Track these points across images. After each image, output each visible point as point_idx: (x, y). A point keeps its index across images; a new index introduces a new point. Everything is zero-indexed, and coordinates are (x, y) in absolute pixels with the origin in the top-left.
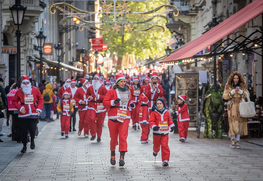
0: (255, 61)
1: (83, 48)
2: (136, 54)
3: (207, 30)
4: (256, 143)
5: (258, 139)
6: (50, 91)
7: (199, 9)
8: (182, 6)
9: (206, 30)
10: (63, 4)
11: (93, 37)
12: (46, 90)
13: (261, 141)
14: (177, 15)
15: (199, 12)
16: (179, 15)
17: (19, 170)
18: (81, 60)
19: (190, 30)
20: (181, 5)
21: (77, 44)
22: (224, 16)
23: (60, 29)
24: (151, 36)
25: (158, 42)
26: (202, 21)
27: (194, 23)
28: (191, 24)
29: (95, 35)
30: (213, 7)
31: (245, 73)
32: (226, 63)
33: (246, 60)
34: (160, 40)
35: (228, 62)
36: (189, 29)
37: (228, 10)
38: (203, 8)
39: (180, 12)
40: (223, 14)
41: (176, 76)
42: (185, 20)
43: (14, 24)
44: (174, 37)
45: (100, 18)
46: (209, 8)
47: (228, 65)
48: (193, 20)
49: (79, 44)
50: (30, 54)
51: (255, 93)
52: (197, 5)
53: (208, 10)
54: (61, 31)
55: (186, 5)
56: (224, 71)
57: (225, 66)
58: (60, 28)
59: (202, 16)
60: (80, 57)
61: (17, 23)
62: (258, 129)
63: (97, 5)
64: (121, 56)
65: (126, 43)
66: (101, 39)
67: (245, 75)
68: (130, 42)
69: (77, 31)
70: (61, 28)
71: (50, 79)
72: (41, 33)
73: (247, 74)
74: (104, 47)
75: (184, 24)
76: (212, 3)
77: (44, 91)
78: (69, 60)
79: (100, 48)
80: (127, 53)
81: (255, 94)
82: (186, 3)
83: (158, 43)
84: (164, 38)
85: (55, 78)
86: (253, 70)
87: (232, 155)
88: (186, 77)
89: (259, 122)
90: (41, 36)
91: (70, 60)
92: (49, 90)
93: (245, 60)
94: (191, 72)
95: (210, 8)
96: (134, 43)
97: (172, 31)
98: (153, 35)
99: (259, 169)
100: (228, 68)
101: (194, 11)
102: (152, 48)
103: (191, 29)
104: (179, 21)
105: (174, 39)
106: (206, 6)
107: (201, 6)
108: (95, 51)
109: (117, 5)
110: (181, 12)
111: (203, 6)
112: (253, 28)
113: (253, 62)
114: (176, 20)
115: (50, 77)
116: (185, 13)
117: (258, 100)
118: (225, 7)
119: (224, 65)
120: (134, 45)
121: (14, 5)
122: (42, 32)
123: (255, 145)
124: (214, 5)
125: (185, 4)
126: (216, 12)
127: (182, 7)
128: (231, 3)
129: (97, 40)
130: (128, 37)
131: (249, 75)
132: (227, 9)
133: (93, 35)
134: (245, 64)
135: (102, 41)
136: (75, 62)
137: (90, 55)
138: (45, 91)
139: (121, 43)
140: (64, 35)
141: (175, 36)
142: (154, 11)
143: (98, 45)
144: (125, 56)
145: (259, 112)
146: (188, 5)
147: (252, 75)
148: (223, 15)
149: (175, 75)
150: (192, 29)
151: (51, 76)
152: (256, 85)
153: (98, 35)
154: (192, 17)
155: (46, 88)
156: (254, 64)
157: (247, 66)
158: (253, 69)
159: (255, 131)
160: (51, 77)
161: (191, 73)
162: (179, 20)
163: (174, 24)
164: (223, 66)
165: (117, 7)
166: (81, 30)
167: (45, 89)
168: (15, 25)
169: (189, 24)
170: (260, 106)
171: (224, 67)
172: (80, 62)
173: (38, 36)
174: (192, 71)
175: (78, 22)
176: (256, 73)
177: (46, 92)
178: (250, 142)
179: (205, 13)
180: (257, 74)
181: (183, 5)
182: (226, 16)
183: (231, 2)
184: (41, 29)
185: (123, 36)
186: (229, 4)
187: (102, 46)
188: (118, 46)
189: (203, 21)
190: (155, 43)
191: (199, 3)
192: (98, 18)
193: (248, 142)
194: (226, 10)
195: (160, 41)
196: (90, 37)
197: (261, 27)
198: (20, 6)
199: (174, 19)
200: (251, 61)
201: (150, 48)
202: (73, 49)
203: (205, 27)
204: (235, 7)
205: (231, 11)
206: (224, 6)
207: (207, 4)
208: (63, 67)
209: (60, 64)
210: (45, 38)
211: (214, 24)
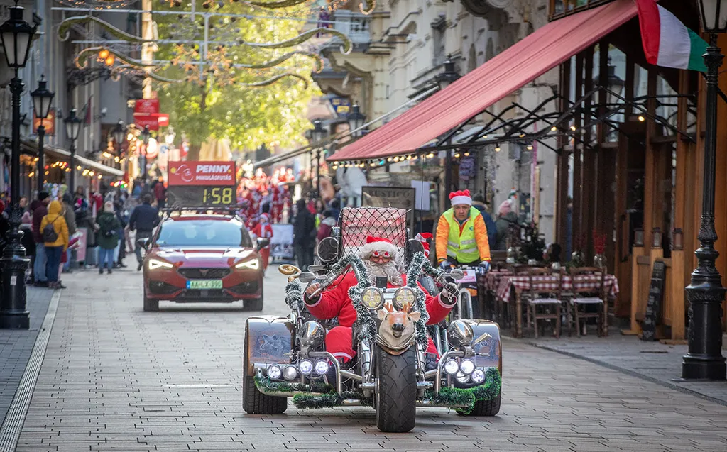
0: (538, 163)
1: (120, 120)
2: (232, 139)
3: (420, 89)
4: (556, 349)
5: (554, 339)
6: (57, 218)
7: (399, 40)
8: (353, 31)
9: (416, 88)
10: (87, 19)
11: (139, 97)
12: (49, 215)
13: (565, 345)
14: (348, 52)
15: (398, 46)
16: (352, 51)
17: (50, 397)
18: (111, 148)
19: (371, 87)
20: (352, 29)
21: (104, 111)
22: (465, 59)
23: (69, 77)
24: (270, 98)
25: (285, 112)
26: (405, 67)
27: (382, 71)
28: (373, 74)
29: (143, 91)
30: (434, 37)
31: (513, 188)
32: (468, 166)
33: (517, 159)
34: (289, 108)
35: (473, 163)
36: (367, 84)
37: (473, 45)
38: (408, 38)
39: (354, 44)
40: (460, 53)
41: (365, 193)
42: (362, 63)
43: (7, 65)
44: (328, 102)
45: (153, 53)
46: (423, 40)
47: (471, 169)
48: (378, 63)
49: (107, 111)
50: (6, 132)
51: (543, 235)
52: (393, 32)
53: (420, 44)
54: (71, 81)
55: (363, 29)
56: (463, 182)
57: (464, 172)
58: (69, 73)
59: (405, 56)
60: (107, 142)
61: (13, 63)
62: (556, 317)
63: (147, 22)
64: (197, 143)
65: (210, 113)
66: (156, 101)
67: (513, 194)
68: (220, 110)
69: (108, 81)
70: (72, 74)
71: (53, 189)
72: (42, 85)
73: (517, 191)
74: (162, 119)
75: (356, 72)
76: (432, 27)
77: (44, 218)
78: (86, 149)
79: (154, 123)
80: (213, 135)
81: (542, 237)
82: (364, 25)
83: (283, 115)
84: (297, 104)
85: (62, 188)
86: (532, 183)
87: (517, 373)
88: (386, 194)
89: (560, 302)
90: (44, 92)
91: (87, 147)
92: (56, 215)
93: (514, 160)
94: (388, 183)
95: (427, 39)
96: (230, 113)
97: (325, 88)
98: (274, 96)
99: (594, 407)
100: (472, 176)
101: (385, 45)
102: (269, 124)
103: (374, 84)
104: (345, 66)
105: (327, 106)
106: (416, 33)
107: (404, 35)
108: (142, 129)
109: (211, 27)
110: (357, 46)
111: (410, 35)
112: (535, 89)
113: (532, 165)
114: (340, 62)
115: (52, 187)
116: (364, 48)
117: (551, 252)
118: (465, 37)
119: (462, 169)
120: (228, 118)
121: (8, 21)
122: (45, 83)
123: (554, 353)
124: (437, 32)
125: (360, 27)
126: (443, 48)
127: (354, 35)
128: (482, 31)
129: (147, 104)
130: (214, 98)
131: (524, 194)
132: (471, 42)
133: (138, 91)
134: (513, 170)
135: (156, 105)
136: (98, 151)
137: (130, 137)
138: (47, 218)
139: (199, 112)
140: (77, 89)
141: (331, 100)
142: (296, 43)
143: (147, 114)
144: (207, 142)
145: (559, 279)
146: (368, 29)
147: (529, 194)
148: (460, 55)
149: (363, 191)
150: (377, 85)
151: (53, 183)
152: (540, 217)
153: (148, 93)
154: (377, 57)
155: (49, 211)
156: (535, 170)
157: (518, 173)
158: (534, 180)
159: (549, 320)
160: (55, 185)
161: (386, 186)
162: (347, 64)
163: (334, 73)
164: (461, 173)
165: (213, 29)
166: (116, 79)
167: (46, 213)
168: (10, 66)
169: (369, 73)
170: (562, 266)
171: (463, 174)
172: (108, 152)
173: (36, 91)
174: (391, 182)
175: (110, 61)
176: (541, 189)
177: (48, 222)
178: (541, 345)
179: (412, 49)
180: (542, 193)
181: (357, 30)
182: (468, 59)
183: (482, 28)
184: (42, 76)
185: (205, 95)
186: (476, 32)
187: (156, 118)
188: (191, 119)
189: (408, 67)
190: (277, 113)
191: (397, 28)
192: (148, 52)
193: (536, 346)
194: (470, 45)
195: (288, 110)
196: (132, 95)
197: (556, 86)
198: (20, 25)
199: (335, 61)
200: (529, 163)
201: (264, 125)
202: (94, 122)
203: (413, 81)
204: (490, 40)
205: (481, 47)
206: (464, 35)
207: (418, 30)
208: (80, 163)
209: (75, 159)
210: (51, 96)
211: (449, 75)
